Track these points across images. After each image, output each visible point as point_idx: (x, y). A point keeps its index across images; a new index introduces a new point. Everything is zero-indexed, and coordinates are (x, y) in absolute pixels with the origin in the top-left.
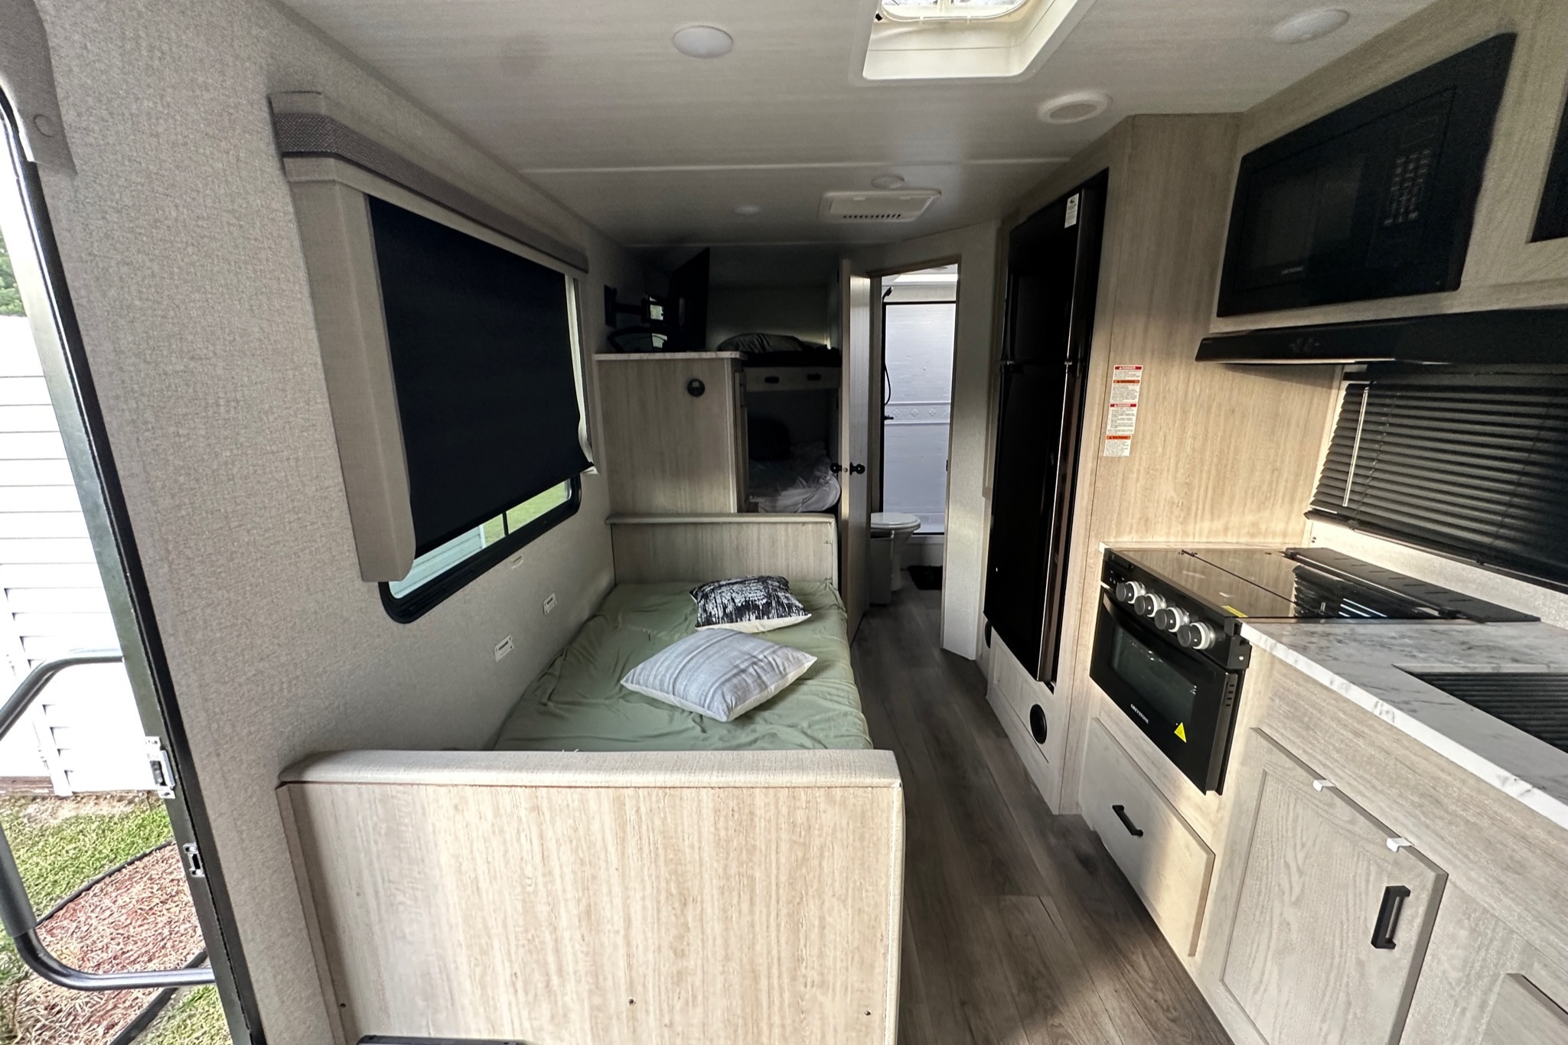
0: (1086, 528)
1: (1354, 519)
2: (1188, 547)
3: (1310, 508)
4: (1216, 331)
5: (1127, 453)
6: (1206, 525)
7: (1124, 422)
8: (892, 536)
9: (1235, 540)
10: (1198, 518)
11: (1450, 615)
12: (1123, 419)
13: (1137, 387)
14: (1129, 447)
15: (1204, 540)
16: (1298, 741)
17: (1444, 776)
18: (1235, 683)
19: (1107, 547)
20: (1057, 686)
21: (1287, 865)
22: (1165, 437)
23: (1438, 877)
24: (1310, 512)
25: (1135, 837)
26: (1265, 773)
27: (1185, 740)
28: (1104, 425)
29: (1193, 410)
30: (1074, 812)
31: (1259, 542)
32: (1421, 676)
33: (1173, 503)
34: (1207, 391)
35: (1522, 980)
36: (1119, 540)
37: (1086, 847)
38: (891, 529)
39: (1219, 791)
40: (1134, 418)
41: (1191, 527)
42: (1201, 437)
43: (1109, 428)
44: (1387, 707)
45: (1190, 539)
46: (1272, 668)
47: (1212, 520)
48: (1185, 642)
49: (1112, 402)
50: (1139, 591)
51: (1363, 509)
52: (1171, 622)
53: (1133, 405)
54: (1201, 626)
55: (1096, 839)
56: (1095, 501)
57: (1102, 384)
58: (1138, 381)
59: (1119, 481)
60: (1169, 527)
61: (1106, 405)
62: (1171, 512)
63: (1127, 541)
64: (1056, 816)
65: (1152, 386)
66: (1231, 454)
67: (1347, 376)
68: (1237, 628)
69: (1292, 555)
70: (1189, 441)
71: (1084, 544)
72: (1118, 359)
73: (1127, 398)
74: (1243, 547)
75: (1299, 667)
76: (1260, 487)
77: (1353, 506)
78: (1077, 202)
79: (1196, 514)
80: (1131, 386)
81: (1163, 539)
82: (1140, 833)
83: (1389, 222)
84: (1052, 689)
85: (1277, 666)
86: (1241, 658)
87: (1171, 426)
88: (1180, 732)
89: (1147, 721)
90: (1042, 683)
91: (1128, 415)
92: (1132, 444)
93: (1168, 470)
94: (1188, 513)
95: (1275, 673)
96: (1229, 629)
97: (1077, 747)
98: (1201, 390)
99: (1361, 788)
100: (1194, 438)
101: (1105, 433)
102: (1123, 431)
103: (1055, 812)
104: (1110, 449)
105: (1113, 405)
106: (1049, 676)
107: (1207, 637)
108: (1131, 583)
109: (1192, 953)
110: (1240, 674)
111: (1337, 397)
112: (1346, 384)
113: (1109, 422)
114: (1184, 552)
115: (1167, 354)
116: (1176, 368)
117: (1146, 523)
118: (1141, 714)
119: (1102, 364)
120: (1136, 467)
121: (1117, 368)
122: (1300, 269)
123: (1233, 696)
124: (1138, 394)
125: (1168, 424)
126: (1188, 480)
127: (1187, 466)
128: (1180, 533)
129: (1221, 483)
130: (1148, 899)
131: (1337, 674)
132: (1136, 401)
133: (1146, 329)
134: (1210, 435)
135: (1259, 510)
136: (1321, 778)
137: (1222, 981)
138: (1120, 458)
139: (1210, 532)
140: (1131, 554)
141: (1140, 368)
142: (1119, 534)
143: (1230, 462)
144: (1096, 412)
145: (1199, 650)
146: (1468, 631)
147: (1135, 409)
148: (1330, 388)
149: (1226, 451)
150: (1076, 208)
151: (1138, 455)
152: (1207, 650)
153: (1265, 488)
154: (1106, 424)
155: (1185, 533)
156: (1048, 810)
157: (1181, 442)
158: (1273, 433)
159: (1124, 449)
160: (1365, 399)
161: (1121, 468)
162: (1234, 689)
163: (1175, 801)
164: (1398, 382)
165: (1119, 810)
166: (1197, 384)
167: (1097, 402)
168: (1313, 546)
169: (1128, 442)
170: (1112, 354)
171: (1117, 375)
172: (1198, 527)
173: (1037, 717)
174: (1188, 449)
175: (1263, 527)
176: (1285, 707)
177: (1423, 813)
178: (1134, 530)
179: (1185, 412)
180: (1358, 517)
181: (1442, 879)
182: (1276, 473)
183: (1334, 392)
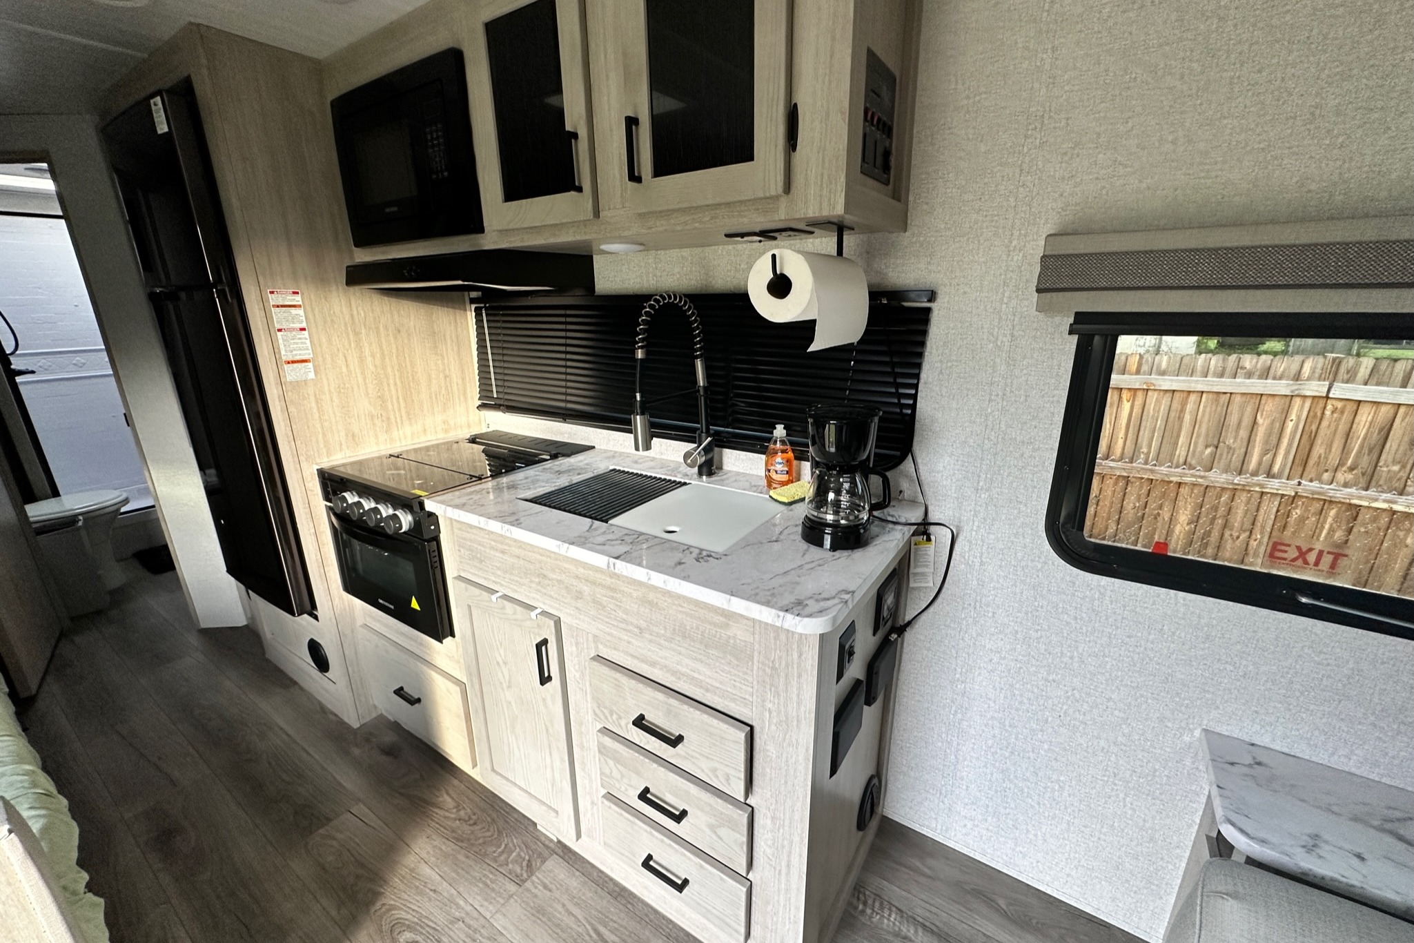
0: (293, 455)
1: (503, 405)
2: (395, 451)
3: (479, 403)
4: (360, 260)
5: (312, 375)
6: (408, 429)
7: (299, 346)
8: (80, 523)
9: (434, 438)
10: (399, 425)
11: (554, 457)
12: (297, 343)
13: (301, 312)
14: (312, 370)
15: (409, 442)
16: (480, 573)
17: (544, 558)
18: (436, 548)
19: (319, 467)
20: (319, 613)
21: (498, 663)
22: (345, 357)
23: (555, 622)
24: (480, 406)
25: (417, 705)
26: (469, 607)
27: (419, 609)
28: (276, 351)
29: (363, 331)
30: (374, 715)
31: (452, 436)
32: (531, 501)
33: (372, 417)
34: (371, 314)
35: (598, 658)
36: (332, 458)
37: (389, 738)
38: (77, 515)
39: (453, 635)
40: (308, 342)
41: (395, 434)
42: (378, 355)
43: (283, 352)
44: (507, 526)
45: (398, 444)
46: (452, 527)
47: (411, 424)
48: (390, 529)
49: (278, 326)
50: (351, 498)
51: (507, 397)
52: (379, 517)
53: (303, 329)
54: (399, 513)
55: (396, 726)
56: (294, 427)
57: (260, 309)
58: (300, 306)
59: (314, 405)
60: (376, 436)
61: (271, 331)
62: (374, 424)
63: (339, 458)
64: (359, 728)
65: (316, 312)
66: (409, 367)
67: (472, 301)
68: (422, 505)
69: (473, 440)
70: (369, 359)
71: (296, 470)
72: (270, 284)
73: (293, 323)
74: (441, 441)
75: (461, 519)
76: (440, 392)
77: (501, 396)
78: (160, 105)
79: (396, 422)
80: (293, 311)
81: (375, 448)
82: (419, 700)
83: (434, 176)
84: (316, 618)
85: (454, 523)
86: (432, 527)
87: (347, 347)
88: (415, 604)
89: (392, 607)
90: (305, 615)
91: (300, 339)
92: (315, 367)
93: (359, 387)
94: (389, 424)
95: (455, 530)
96: (417, 508)
97: (357, 658)
98: (365, 312)
99: (515, 587)
100: (373, 356)
101: (281, 358)
102: (300, 355)
103: (356, 725)
104: (291, 373)
105: (280, 330)
106: (308, 606)
107: (406, 520)
108: (344, 494)
109: (475, 765)
110: (436, 539)
111: (471, 317)
112: (473, 306)
113: (282, 347)
114: (391, 456)
115: (321, 280)
116: (335, 293)
117: (353, 438)
118: (387, 604)
119: (252, 288)
120: (326, 388)
121: (272, 293)
122: (395, 209)
123: (437, 559)
124: (304, 318)
125: (344, 346)
126: (379, 394)
127: (374, 382)
128: (388, 440)
129: (408, 393)
130: (439, 747)
131: (481, 515)
132: (304, 325)
133: (291, 256)
134: (386, 353)
135: (445, 411)
136: (494, 592)
137: (493, 770)
138: (306, 381)
139: (413, 434)
140: (342, 469)
141: (298, 293)
142: (329, 454)
143: (409, 375)
144: (263, 338)
145: (404, 533)
146: (561, 464)
147: (306, 333)
148: (466, 310)
149: (404, 365)
150: (162, 111)
151: (323, 376)
152: (409, 530)
153: (443, 392)
154: (279, 349)
155: (392, 440)
156: (348, 727)
157: (362, 359)
158: (436, 347)
159: (308, 371)
160: (484, 315)
161: (311, 390)
162: (436, 553)
163: (432, 660)
164: (503, 304)
165: (399, 692)
166: (360, 308)
167: (261, 327)
168: (489, 430)
169: (310, 365)
170: (260, 278)
171: (273, 299)
172: (401, 432)
173: (315, 649)
174: (372, 368)
175: (452, 423)
176: (467, 553)
177: (542, 586)
178: (343, 447)
179: (357, 334)
180: (506, 403)
181: (558, 623)
182: (448, 379)
183: (469, 313)
